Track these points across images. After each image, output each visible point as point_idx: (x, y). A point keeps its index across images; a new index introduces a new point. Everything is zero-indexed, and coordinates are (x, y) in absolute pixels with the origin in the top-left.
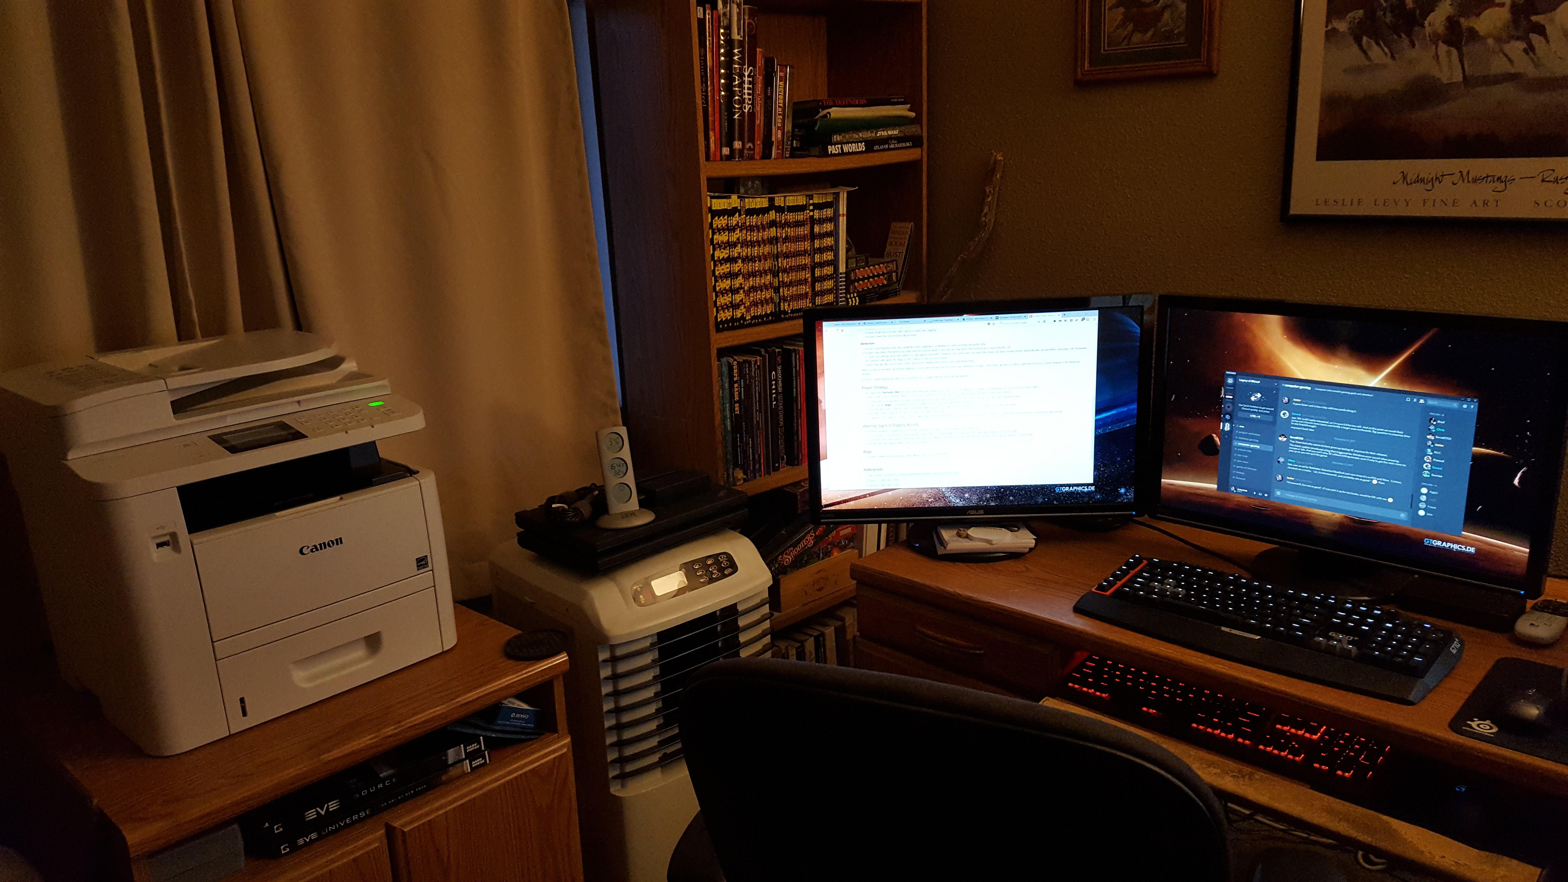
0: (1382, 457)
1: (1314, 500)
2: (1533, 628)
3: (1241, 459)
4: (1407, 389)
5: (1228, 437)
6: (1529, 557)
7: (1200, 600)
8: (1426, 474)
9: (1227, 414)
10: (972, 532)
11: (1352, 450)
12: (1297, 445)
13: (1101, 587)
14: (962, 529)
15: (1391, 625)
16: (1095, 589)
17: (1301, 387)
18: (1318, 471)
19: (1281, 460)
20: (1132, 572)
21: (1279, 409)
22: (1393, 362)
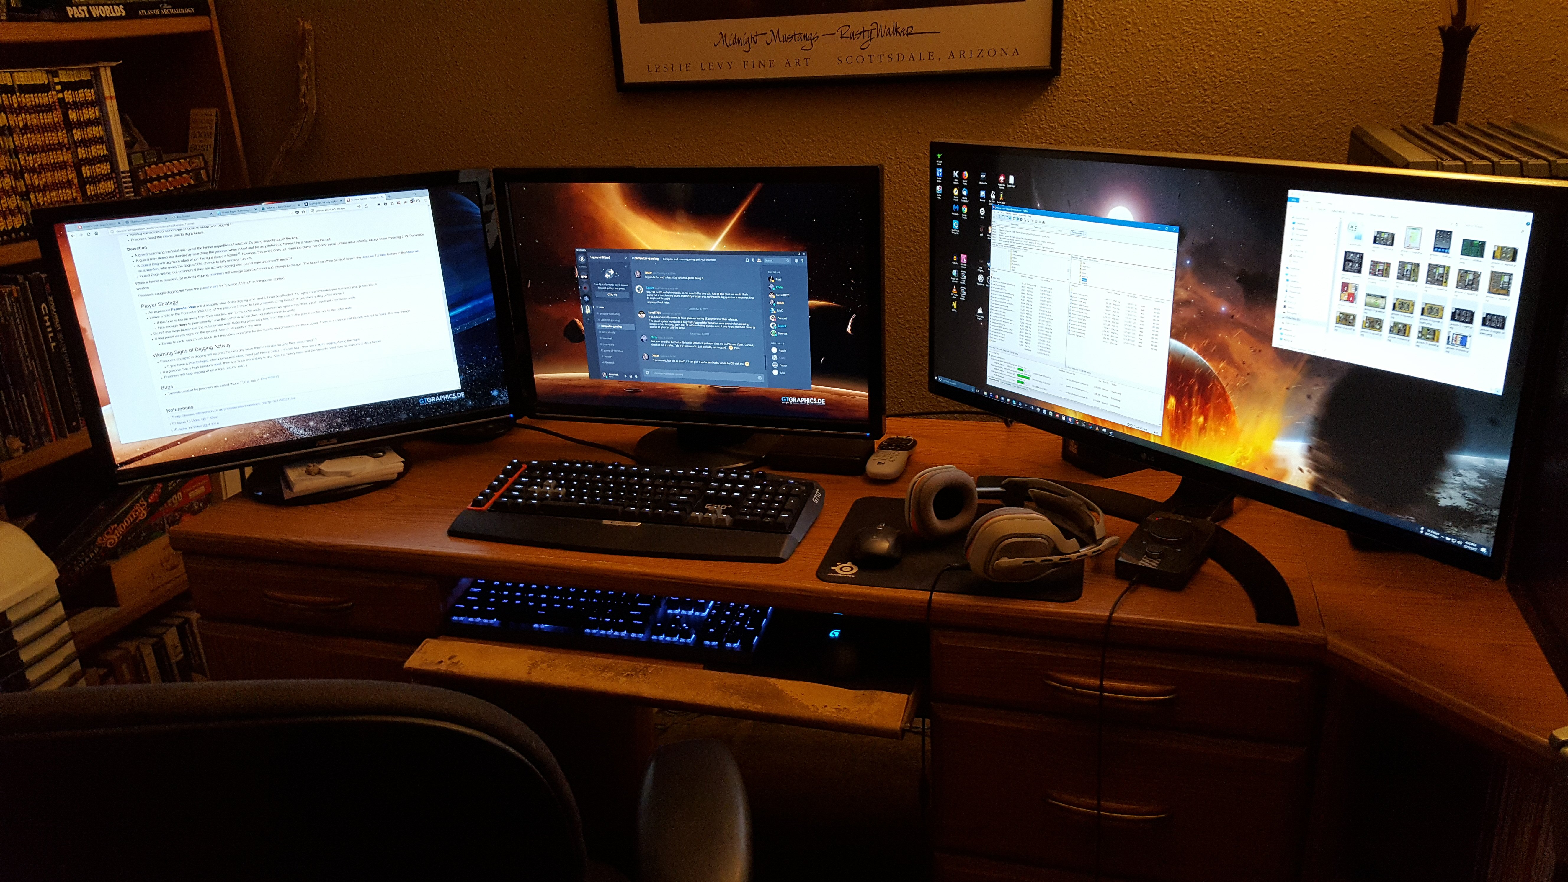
0: (733, 322)
1: (680, 374)
2: (880, 465)
3: (606, 341)
4: (744, 250)
5: (590, 320)
6: (870, 400)
7: (580, 496)
8: (773, 334)
9: (585, 296)
10: (326, 466)
11: (706, 319)
12: (657, 320)
13: (476, 503)
14: (311, 465)
15: (759, 487)
16: (472, 506)
17: (650, 259)
18: (679, 344)
19: (644, 338)
20: (511, 480)
21: (633, 285)
22: (727, 224)
